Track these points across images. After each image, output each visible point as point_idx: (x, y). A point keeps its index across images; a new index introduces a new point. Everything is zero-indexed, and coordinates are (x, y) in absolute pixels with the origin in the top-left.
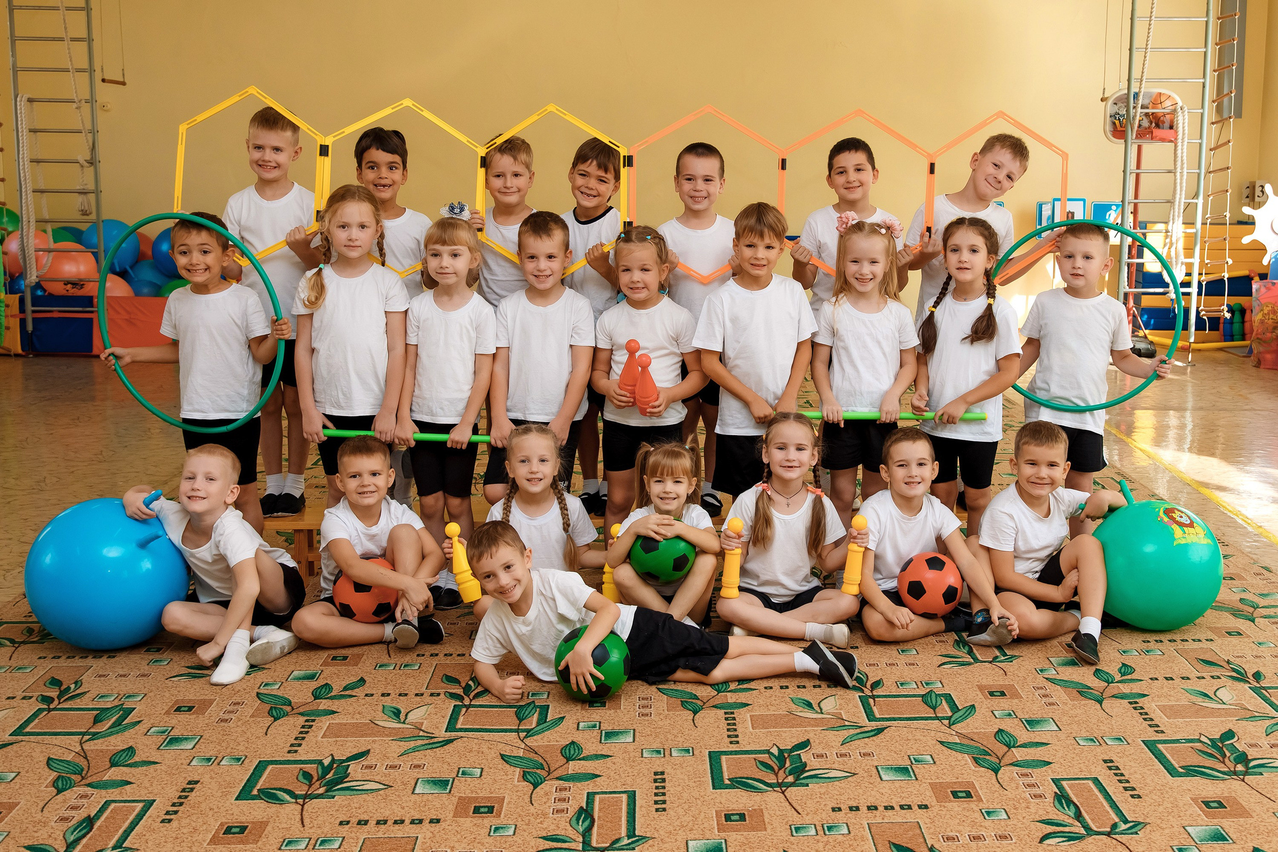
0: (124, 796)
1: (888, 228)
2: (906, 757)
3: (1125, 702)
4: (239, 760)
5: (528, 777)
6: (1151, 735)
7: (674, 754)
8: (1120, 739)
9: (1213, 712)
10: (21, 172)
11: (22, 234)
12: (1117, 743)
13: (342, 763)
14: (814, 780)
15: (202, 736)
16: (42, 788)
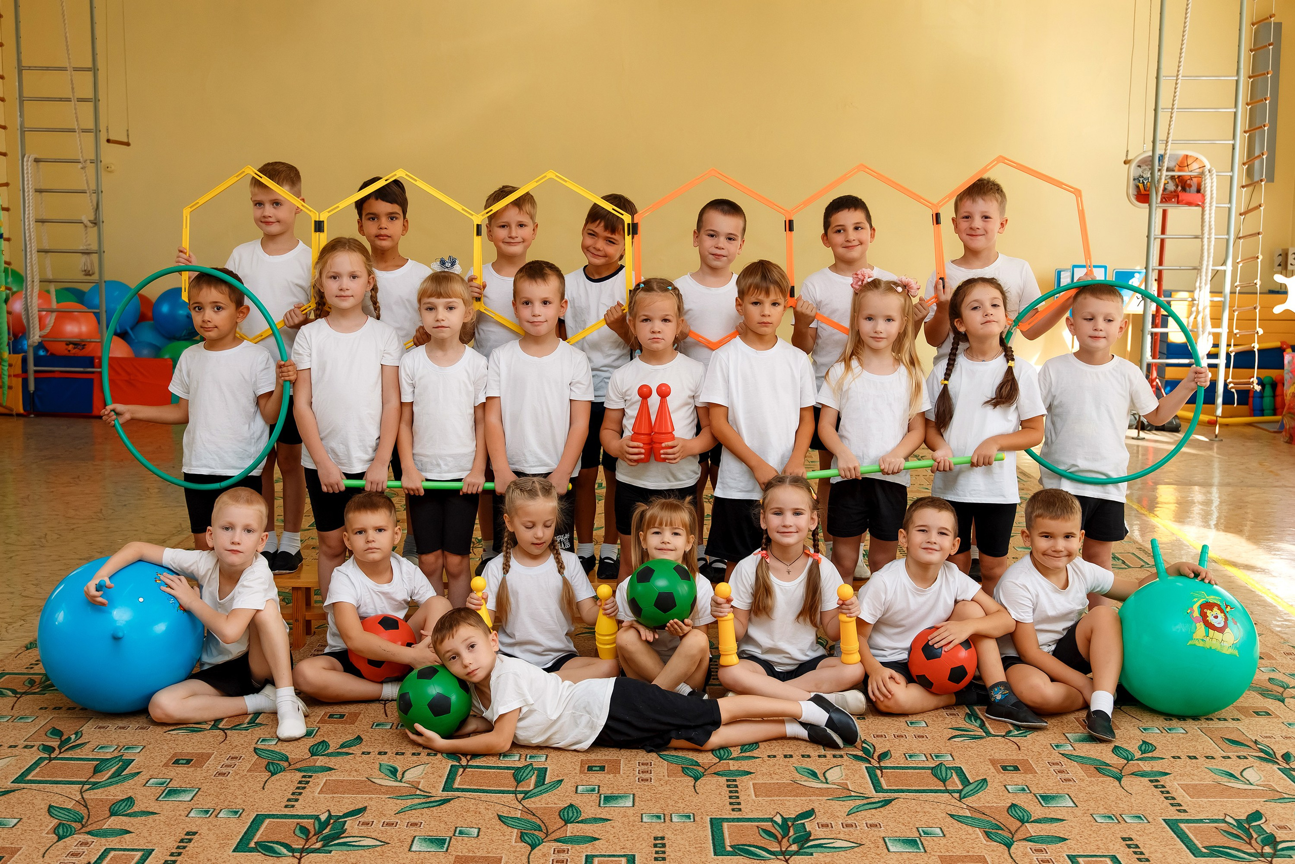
0: (124, 844)
1: (905, 286)
2: (914, 830)
3: (1145, 780)
4: (236, 812)
5: (526, 838)
6: (1173, 814)
7: (674, 819)
8: (1140, 817)
9: (1239, 793)
10: (27, 232)
11: (26, 294)
12: (1137, 821)
13: (338, 819)
14: (819, 849)
15: (200, 789)
16: (44, 835)
